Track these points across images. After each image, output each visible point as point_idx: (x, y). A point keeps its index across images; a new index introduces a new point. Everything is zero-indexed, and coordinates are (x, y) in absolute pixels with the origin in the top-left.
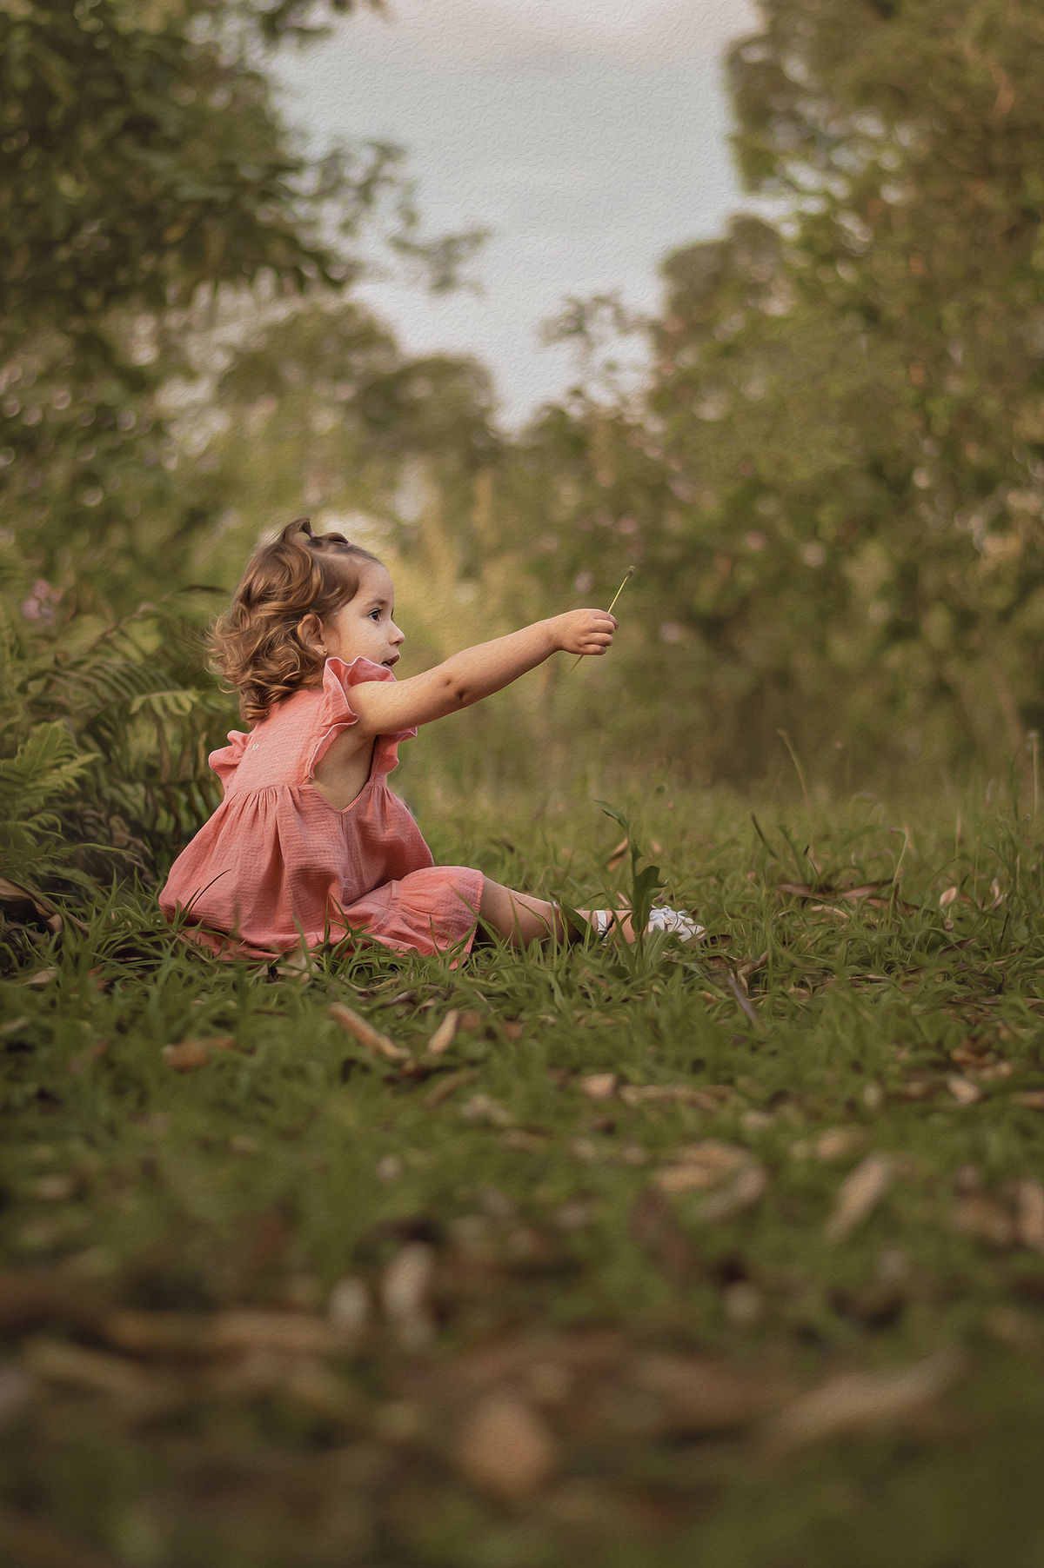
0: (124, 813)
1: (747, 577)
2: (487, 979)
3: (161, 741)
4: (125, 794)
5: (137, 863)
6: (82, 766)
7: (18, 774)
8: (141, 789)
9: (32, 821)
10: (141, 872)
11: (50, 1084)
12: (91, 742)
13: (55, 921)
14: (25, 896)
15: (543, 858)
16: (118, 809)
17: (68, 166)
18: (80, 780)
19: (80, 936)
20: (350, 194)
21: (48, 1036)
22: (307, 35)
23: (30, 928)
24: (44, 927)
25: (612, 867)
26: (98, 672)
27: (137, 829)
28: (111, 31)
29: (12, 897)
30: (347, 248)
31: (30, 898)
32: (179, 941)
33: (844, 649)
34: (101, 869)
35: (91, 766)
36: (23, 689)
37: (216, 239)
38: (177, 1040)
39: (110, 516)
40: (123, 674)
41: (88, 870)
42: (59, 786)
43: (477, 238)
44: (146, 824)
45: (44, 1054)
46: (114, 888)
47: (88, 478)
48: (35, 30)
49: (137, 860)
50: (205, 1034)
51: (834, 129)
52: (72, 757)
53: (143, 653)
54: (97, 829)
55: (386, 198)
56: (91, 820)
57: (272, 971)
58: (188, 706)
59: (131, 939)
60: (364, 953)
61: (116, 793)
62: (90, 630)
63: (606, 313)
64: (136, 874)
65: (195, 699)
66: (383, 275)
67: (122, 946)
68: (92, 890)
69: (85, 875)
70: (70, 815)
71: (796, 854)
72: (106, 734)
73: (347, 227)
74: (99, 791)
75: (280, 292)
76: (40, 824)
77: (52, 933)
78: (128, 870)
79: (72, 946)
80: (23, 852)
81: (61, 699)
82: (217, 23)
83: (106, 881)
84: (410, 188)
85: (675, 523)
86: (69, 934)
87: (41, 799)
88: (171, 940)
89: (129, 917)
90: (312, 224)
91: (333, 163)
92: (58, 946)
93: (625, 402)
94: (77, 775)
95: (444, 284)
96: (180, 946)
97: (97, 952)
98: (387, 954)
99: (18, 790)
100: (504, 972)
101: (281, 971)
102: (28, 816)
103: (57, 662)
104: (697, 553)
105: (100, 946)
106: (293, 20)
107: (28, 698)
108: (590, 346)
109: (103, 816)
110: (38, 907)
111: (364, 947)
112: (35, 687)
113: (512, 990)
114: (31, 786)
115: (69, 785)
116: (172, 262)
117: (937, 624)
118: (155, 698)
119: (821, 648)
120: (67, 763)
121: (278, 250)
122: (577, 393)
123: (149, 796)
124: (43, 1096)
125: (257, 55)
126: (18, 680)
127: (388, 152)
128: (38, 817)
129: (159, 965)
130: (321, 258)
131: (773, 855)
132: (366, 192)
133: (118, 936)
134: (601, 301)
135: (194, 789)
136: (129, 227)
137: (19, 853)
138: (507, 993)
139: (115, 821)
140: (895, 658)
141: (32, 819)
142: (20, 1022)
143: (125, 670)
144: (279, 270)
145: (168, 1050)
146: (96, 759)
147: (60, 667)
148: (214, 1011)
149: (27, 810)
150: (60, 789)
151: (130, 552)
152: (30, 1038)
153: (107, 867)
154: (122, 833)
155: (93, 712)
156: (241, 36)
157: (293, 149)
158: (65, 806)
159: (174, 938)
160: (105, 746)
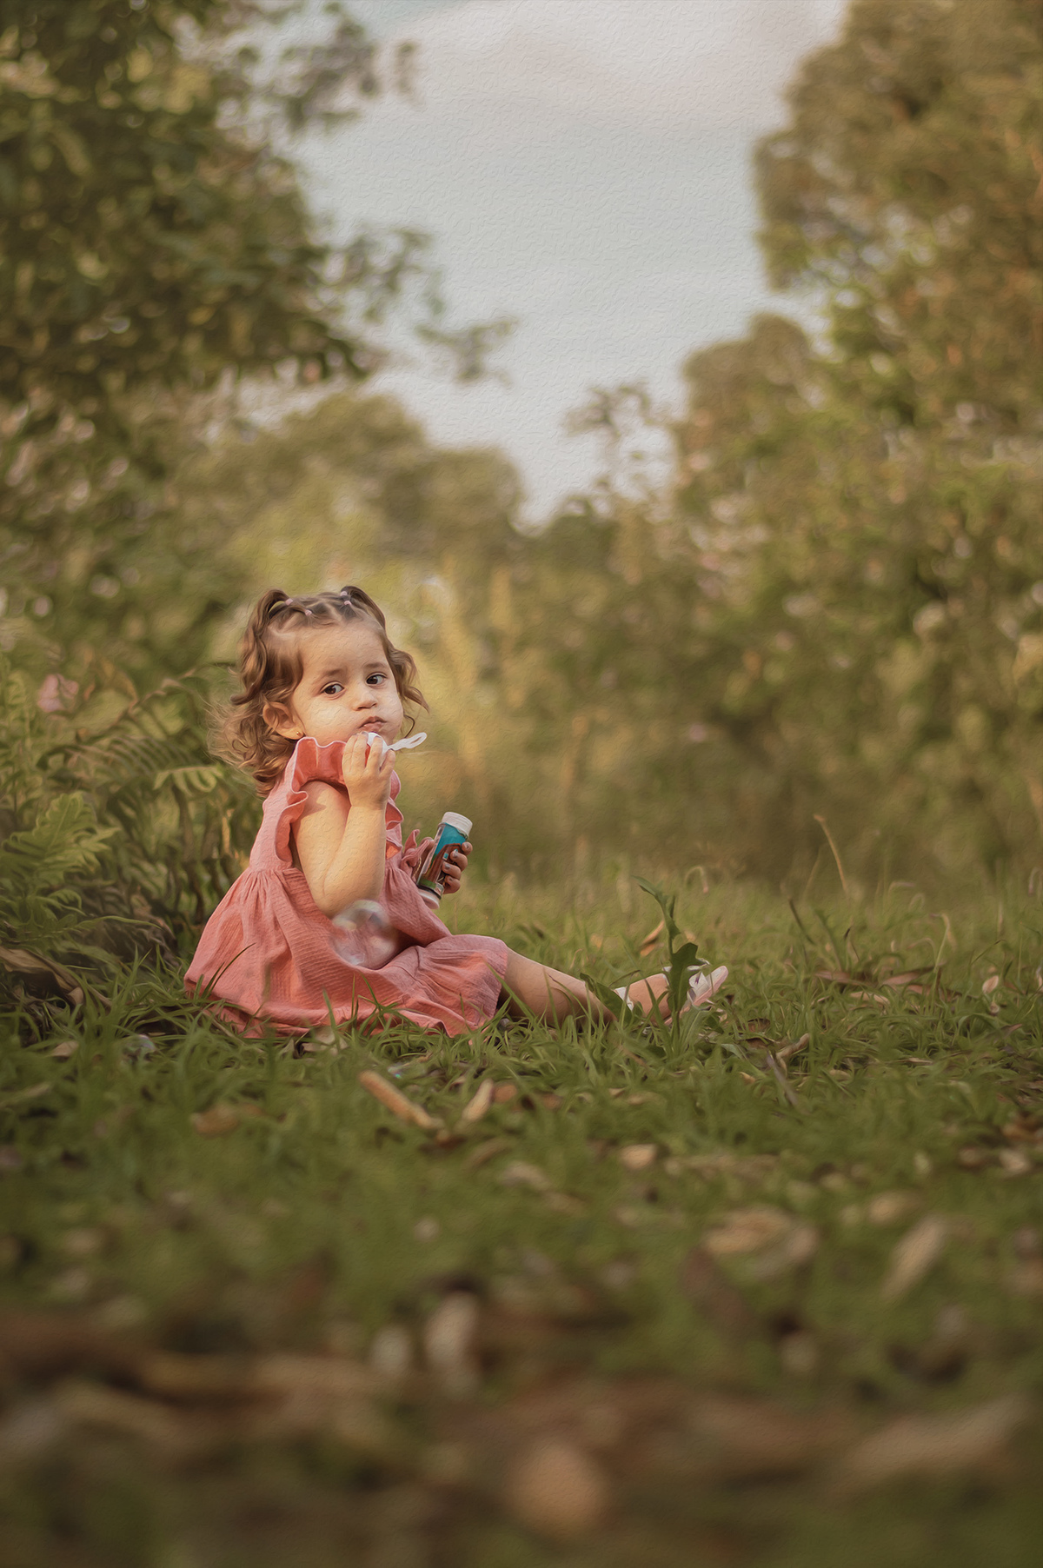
0: (145, 893)
1: (776, 674)
2: (519, 1057)
3: (183, 819)
4: (145, 874)
5: (158, 941)
6: (103, 841)
7: (38, 848)
8: (163, 869)
9: (52, 898)
10: (163, 951)
11: (74, 1148)
12: (112, 819)
13: (77, 994)
14: (46, 968)
15: (573, 944)
16: (139, 888)
17: (90, 243)
18: (100, 856)
19: (102, 1010)
20: (376, 282)
21: (71, 1101)
22: (332, 119)
23: (51, 1003)
24: (65, 1001)
25: (644, 953)
26: (118, 747)
27: (158, 908)
28: (134, 109)
29: (33, 969)
30: (372, 336)
31: (52, 971)
32: (203, 1015)
33: (874, 750)
34: (122, 946)
35: (112, 843)
36: (43, 765)
37: (241, 326)
38: (205, 1107)
39: (127, 606)
40: (145, 751)
41: (108, 947)
42: (79, 861)
43: (504, 327)
44: (169, 905)
45: (67, 1119)
46: (137, 963)
47: (104, 568)
48: (57, 108)
49: (159, 939)
50: (233, 1101)
51: (865, 226)
52: (91, 831)
53: (165, 731)
54: (117, 907)
55: (412, 286)
56: (111, 899)
57: (299, 1047)
58: (212, 782)
59: (153, 1014)
60: (393, 1031)
61: (136, 873)
62: (111, 707)
63: (632, 403)
64: (158, 951)
65: (220, 775)
66: (407, 363)
67: (144, 1021)
68: (113, 968)
69: (106, 953)
70: (90, 893)
71: (834, 941)
72: (129, 812)
73: (373, 315)
74: (119, 870)
75: (303, 381)
76: (60, 900)
77: (72, 1007)
78: (149, 947)
79: (93, 1019)
80: (42, 927)
81: (81, 774)
82: (243, 109)
83: (128, 958)
84: (437, 276)
85: (704, 620)
86: (90, 1007)
87: (61, 875)
88: (195, 1014)
89: (151, 992)
90: (335, 310)
91: (358, 251)
92: (79, 1019)
93: (652, 497)
94: (97, 850)
95: (471, 373)
96: (203, 1020)
97: (120, 1025)
98: (417, 1032)
99: (37, 864)
100: (537, 1050)
101: (308, 1047)
102: (47, 892)
103: (78, 738)
104: (725, 653)
105: (122, 1020)
106: (320, 104)
107: (49, 772)
108: (616, 436)
109: (124, 894)
110: (60, 981)
111: (393, 1025)
112: (55, 762)
113: (545, 1067)
114: (48, 860)
115: (89, 862)
116: (193, 345)
117: (970, 723)
118: (178, 773)
119: (852, 749)
120: (89, 837)
121: (301, 338)
122: (604, 483)
123: (171, 876)
124: (68, 1159)
125: (283, 142)
126: (37, 756)
127: (414, 239)
128: (58, 894)
129: (183, 1041)
130: (345, 348)
131: (810, 940)
132: (391, 282)
133: (140, 1012)
134: (627, 390)
135: (219, 868)
136: (151, 311)
137: (39, 928)
138: (541, 1071)
139: (136, 899)
140: (928, 760)
141: (52, 895)
142: (44, 1087)
143: (146, 746)
144: (303, 357)
145: (196, 1119)
146: (116, 834)
147: (79, 743)
148: (242, 1082)
149: (46, 886)
150: (80, 865)
151: (146, 644)
152: (55, 1104)
153: (128, 945)
154: (143, 910)
155: (114, 789)
156: (267, 121)
157: (318, 237)
158: (85, 883)
159: (198, 1012)
160: (127, 823)
